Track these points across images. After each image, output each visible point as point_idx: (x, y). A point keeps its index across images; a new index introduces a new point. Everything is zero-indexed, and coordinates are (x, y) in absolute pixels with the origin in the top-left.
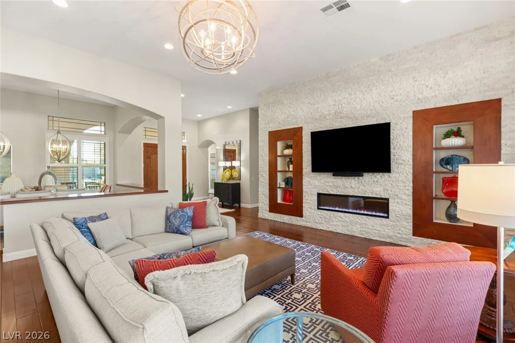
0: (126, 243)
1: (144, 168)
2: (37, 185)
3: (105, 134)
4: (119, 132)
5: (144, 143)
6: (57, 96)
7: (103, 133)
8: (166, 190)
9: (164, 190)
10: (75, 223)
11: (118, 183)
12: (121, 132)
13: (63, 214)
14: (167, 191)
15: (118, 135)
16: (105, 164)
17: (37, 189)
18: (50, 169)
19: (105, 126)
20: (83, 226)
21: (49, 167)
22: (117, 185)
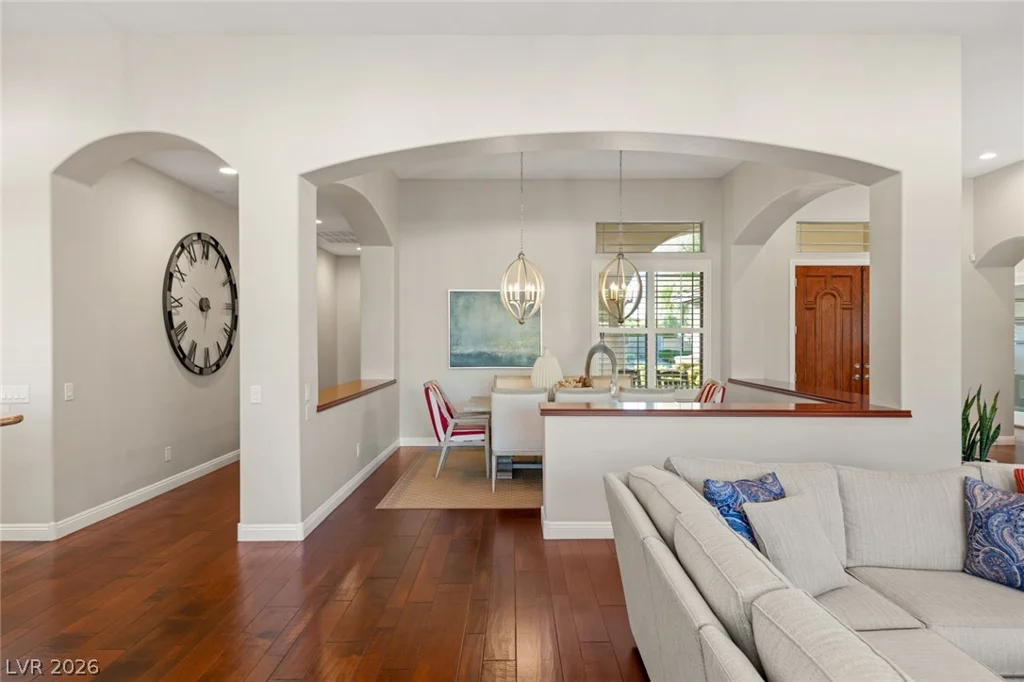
0: (847, 587)
1: (797, 336)
2: (583, 374)
3: (701, 251)
4: (736, 243)
5: (797, 267)
6: (618, 177)
7: (697, 248)
8: (903, 408)
9: (893, 407)
10: (709, 496)
11: (733, 378)
12: (742, 241)
13: (668, 460)
14: (907, 414)
15: (735, 250)
16: (702, 326)
17: (585, 383)
18: (606, 339)
19: (701, 232)
20: (730, 508)
21: (602, 335)
22: (731, 381)
